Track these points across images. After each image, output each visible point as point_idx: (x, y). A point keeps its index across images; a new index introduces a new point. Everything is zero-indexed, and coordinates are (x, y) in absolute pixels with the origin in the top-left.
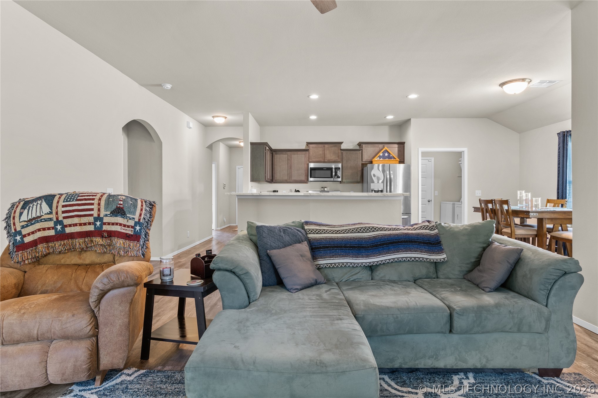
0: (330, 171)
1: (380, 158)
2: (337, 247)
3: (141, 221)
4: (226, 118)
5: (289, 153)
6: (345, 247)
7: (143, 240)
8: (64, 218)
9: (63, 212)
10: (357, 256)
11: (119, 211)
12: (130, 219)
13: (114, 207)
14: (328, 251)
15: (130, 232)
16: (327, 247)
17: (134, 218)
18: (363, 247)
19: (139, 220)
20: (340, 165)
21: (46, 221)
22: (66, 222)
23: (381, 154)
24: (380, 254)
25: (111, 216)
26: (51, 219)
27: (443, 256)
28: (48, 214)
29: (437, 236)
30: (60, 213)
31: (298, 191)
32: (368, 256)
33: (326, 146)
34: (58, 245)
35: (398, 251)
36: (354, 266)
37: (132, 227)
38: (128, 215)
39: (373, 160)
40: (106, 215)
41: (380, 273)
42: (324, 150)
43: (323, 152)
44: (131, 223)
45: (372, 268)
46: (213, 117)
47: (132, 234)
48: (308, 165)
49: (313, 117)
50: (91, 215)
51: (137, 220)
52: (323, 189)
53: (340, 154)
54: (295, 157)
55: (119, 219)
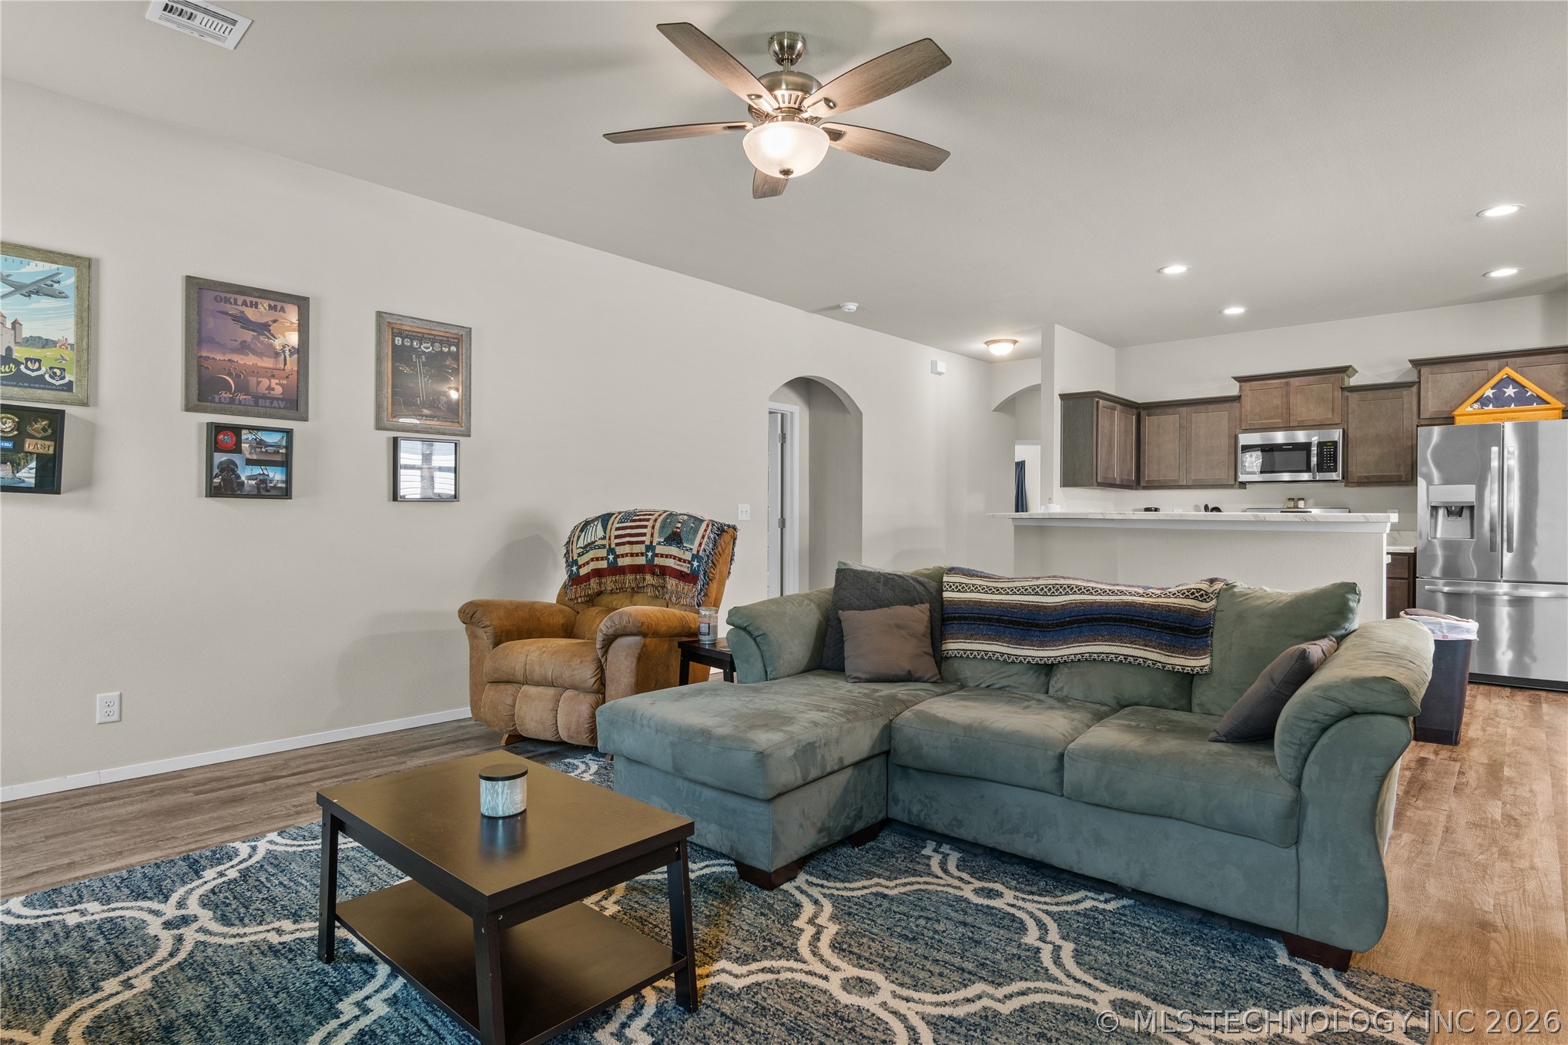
1: (1484, 405)
2: (983, 619)
3: (700, 554)
4: (1015, 342)
5: (1184, 410)
6: (998, 621)
7: (702, 583)
8: (617, 545)
9: (617, 537)
10: (1020, 641)
11: (674, 539)
12: (687, 550)
13: (670, 532)
14: (966, 627)
15: (686, 570)
16: (965, 619)
17: (691, 549)
18: (1037, 625)
19: (698, 552)
20: (1336, 435)
21: (599, 548)
22: (620, 550)
23: (1489, 393)
24: (1066, 641)
25: (665, 545)
26: (604, 546)
28: (602, 539)
29: (1210, 615)
30: (612, 538)
31: (1217, 509)
32: (1042, 645)
33: (1294, 381)
34: (609, 582)
35: (1093, 639)
36: (1007, 662)
37: (689, 562)
38: (685, 545)
39: (1456, 413)
40: (659, 543)
41: (1058, 681)
42: (1287, 395)
43: (1285, 400)
44: (688, 556)
45: (1048, 669)
46: (986, 343)
47: (688, 572)
48: (1236, 438)
49: (1234, 311)
50: (642, 542)
51: (695, 552)
52: (1292, 504)
53: (1338, 402)
54: (1201, 419)
55: (673, 550)
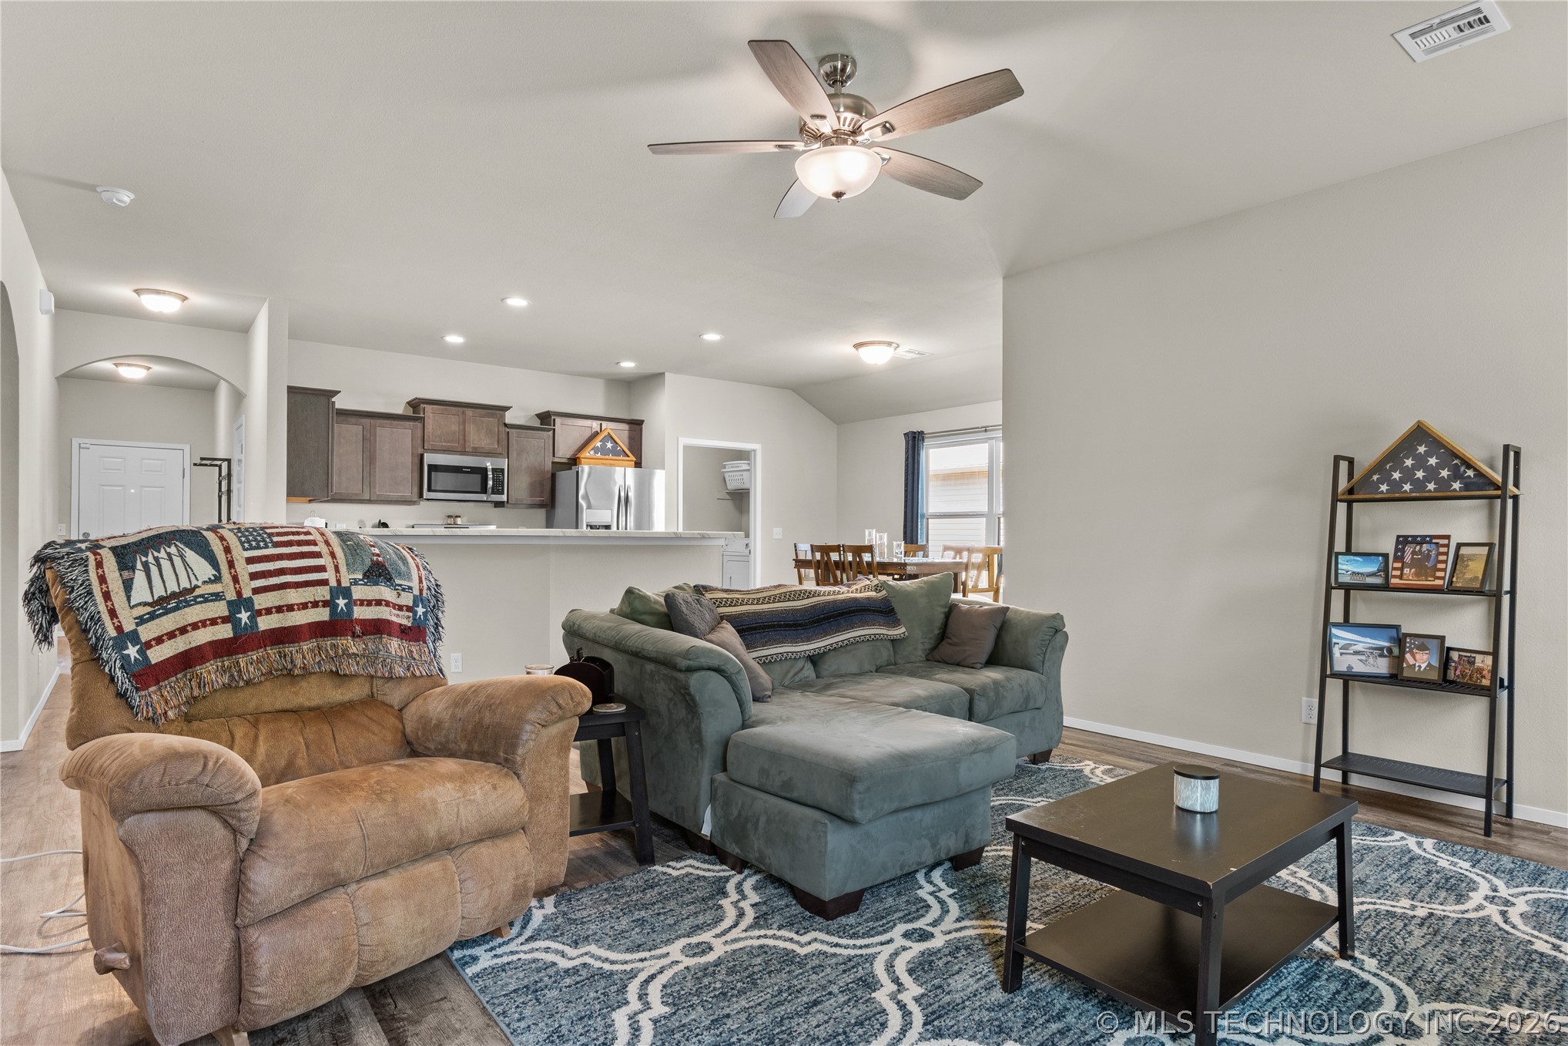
0: (477, 478)
1: (596, 453)
2: (768, 627)
3: (425, 595)
4: (185, 298)
5: (366, 421)
6: (780, 626)
7: (432, 638)
8: (256, 591)
9: (254, 576)
10: (795, 641)
11: (378, 572)
12: (404, 590)
13: (368, 563)
14: (758, 636)
15: (404, 622)
16: (755, 629)
17: (410, 588)
18: (800, 625)
19: (421, 591)
20: (504, 464)
21: (206, 601)
22: (261, 601)
23: (599, 444)
24: (826, 633)
25: (365, 584)
26: (217, 597)
27: (899, 631)
28: (210, 581)
29: (885, 600)
30: (244, 578)
31: (385, 525)
32: (809, 640)
33: (469, 412)
35: (851, 626)
36: (793, 659)
37: (409, 609)
38: (398, 582)
39: (582, 455)
40: (355, 582)
41: (830, 665)
42: (464, 422)
43: (461, 427)
44: (407, 599)
45: (815, 660)
46: (136, 291)
47: (410, 625)
48: (422, 456)
49: (454, 339)
50: (324, 582)
51: (416, 592)
52: (451, 521)
53: (504, 436)
54: (385, 433)
55: (385, 592)
